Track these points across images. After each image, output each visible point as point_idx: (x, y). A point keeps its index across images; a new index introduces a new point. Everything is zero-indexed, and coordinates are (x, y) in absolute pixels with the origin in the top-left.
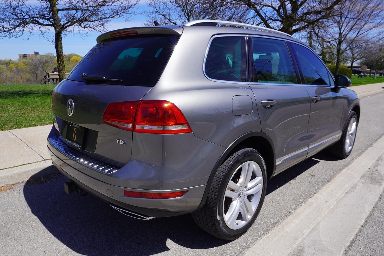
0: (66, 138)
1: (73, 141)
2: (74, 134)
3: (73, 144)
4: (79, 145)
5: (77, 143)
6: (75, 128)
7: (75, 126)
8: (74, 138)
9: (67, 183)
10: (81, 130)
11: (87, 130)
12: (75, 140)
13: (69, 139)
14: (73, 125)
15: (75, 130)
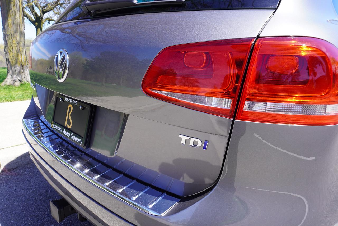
0: (53, 121)
1: (67, 129)
2: (69, 115)
3: (67, 134)
4: (80, 137)
5: (75, 134)
6: (70, 106)
7: (71, 101)
8: (69, 123)
9: (55, 203)
10: (83, 108)
11: (94, 110)
12: (69, 127)
13: (58, 124)
14: (66, 99)
15: (70, 108)
